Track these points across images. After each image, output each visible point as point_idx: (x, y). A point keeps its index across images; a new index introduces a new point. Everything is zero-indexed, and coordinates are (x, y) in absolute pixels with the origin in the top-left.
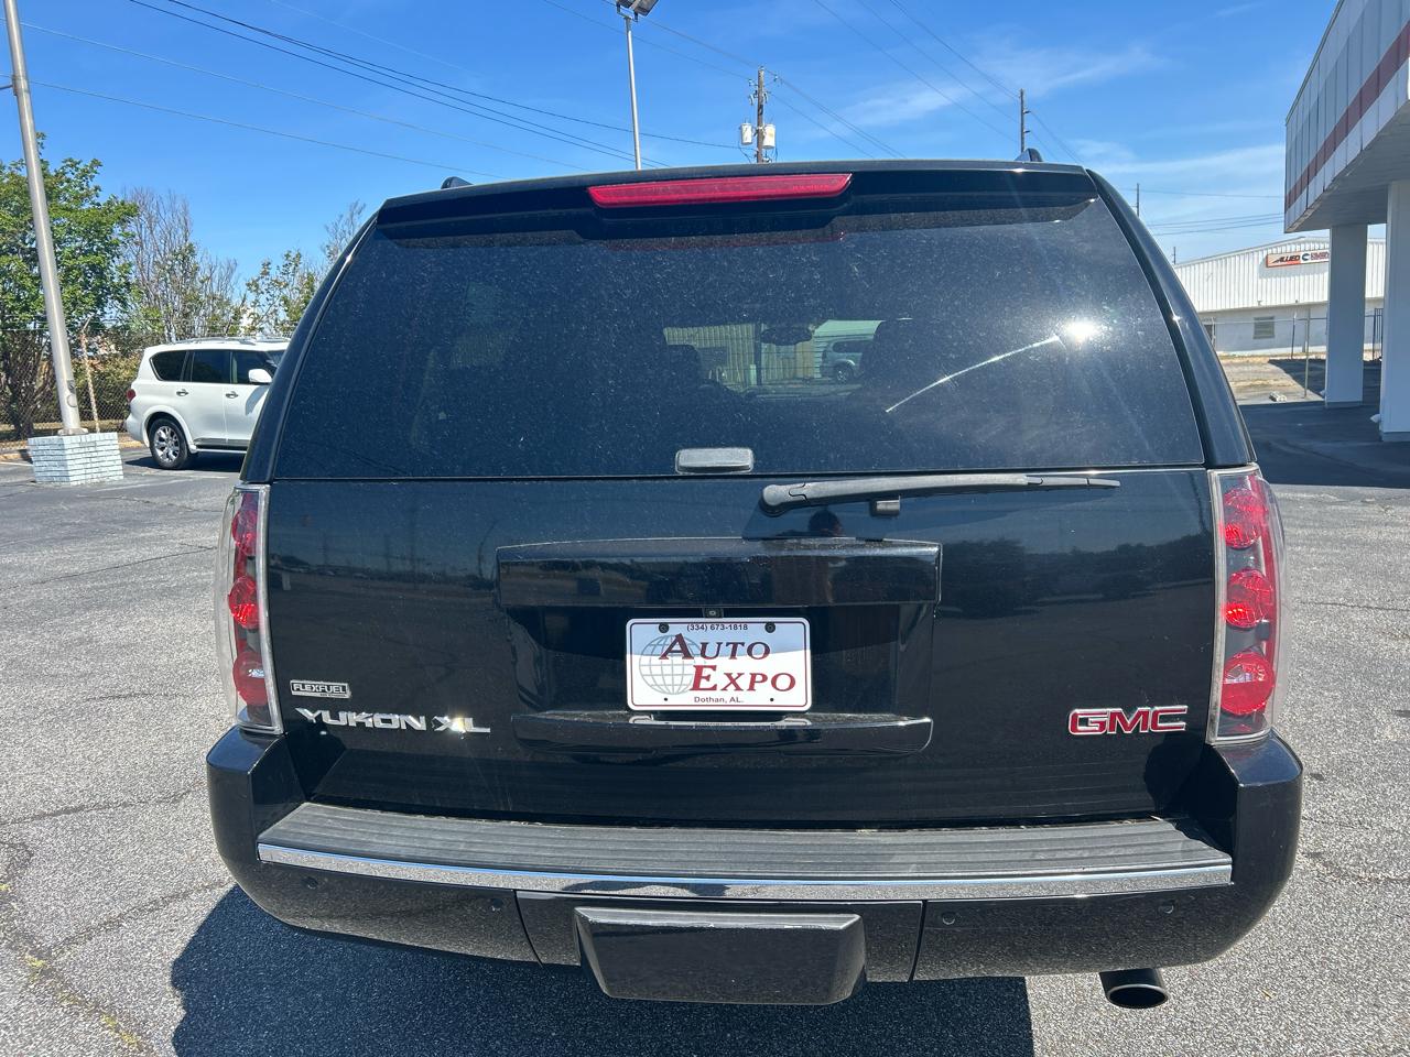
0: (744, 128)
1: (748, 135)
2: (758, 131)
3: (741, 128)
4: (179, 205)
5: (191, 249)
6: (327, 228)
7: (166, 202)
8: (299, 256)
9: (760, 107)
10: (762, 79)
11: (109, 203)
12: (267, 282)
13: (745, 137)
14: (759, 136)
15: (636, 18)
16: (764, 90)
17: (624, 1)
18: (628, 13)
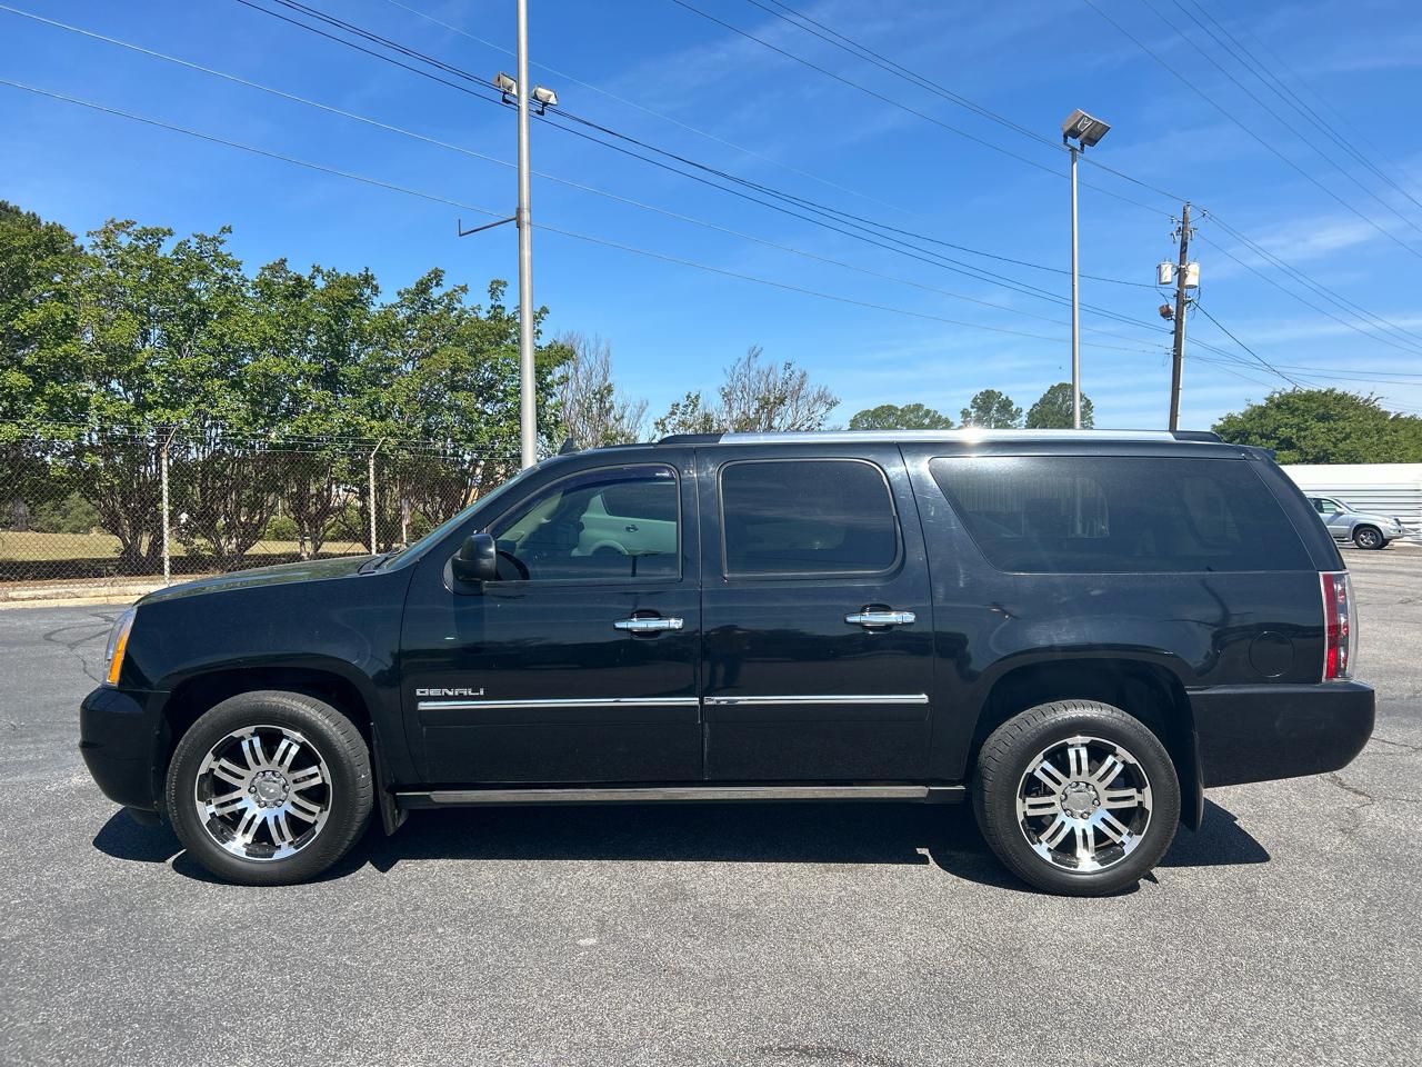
0: (1163, 267)
1: (1168, 273)
2: (1179, 270)
3: (1159, 267)
4: (603, 347)
5: (609, 390)
6: (725, 371)
7: (593, 345)
8: (697, 397)
9: (1184, 245)
10: (1188, 215)
11: (550, 346)
12: (673, 422)
13: (1164, 276)
14: (1181, 273)
15: (1082, 149)
16: (1190, 226)
17: (1073, 133)
18: (1076, 143)
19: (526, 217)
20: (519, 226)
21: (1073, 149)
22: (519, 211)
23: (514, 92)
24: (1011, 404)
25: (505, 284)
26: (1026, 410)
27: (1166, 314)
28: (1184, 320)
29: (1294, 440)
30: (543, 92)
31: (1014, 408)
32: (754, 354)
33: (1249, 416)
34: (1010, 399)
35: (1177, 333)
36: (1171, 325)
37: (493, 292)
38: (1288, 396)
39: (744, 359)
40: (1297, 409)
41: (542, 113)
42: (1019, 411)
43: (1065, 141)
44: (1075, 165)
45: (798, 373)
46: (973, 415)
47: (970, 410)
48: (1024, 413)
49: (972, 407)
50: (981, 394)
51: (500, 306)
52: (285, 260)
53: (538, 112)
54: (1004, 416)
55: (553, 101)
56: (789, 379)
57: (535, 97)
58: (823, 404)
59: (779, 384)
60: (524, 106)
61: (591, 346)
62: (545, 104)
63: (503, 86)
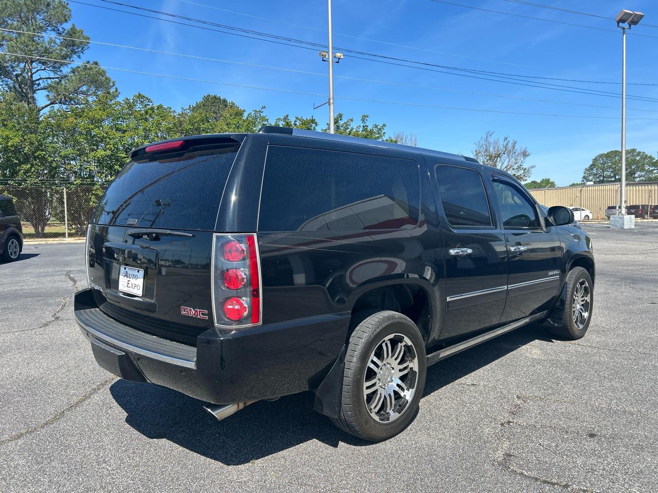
15: (630, 27)
17: (622, 21)
18: (626, 25)
19: (332, 101)
20: (329, 105)
21: (623, 28)
22: (329, 99)
23: (327, 57)
25: (368, 116)
30: (338, 55)
32: (489, 134)
37: (363, 120)
39: (485, 137)
41: (338, 62)
43: (618, 25)
44: (625, 35)
45: (511, 142)
51: (366, 126)
52: (287, 116)
53: (337, 62)
55: (342, 57)
56: (507, 145)
57: (335, 57)
58: (522, 156)
59: (501, 147)
60: (331, 61)
61: (409, 138)
62: (339, 59)
63: (322, 56)
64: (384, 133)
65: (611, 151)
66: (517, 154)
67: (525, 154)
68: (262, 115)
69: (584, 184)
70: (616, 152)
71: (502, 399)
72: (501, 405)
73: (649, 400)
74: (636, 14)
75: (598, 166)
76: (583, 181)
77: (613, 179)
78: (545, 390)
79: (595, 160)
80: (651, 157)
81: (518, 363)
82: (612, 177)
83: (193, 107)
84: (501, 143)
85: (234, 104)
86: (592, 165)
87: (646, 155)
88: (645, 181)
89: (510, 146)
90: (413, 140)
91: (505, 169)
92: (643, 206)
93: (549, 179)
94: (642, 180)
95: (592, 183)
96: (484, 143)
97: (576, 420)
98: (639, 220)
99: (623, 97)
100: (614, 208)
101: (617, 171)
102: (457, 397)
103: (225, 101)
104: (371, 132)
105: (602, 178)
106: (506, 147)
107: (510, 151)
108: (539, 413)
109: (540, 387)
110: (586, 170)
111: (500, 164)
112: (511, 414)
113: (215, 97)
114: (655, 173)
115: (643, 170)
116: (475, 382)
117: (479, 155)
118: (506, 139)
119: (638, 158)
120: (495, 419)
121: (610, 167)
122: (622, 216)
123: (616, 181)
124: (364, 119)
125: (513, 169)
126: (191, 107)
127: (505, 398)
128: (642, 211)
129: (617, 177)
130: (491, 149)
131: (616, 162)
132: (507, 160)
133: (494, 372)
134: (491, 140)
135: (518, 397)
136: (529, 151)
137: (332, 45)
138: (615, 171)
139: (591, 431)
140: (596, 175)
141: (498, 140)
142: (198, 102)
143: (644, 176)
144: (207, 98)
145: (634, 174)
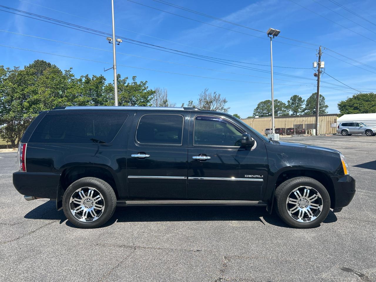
0: (314, 63)
1: (316, 65)
2: (318, 64)
3: (313, 63)
5: (166, 101)
6: (199, 95)
8: (192, 102)
9: (320, 57)
10: (321, 49)
13: (314, 65)
14: (319, 65)
15: (274, 37)
16: (321, 52)
17: (270, 34)
18: (272, 36)
20: (114, 69)
21: (271, 38)
22: (114, 66)
23: (112, 41)
24: (301, 99)
25: (136, 77)
26: (306, 100)
27: (315, 75)
28: (320, 77)
29: (358, 107)
30: (119, 40)
31: (302, 100)
32: (206, 90)
33: (347, 101)
34: (301, 97)
35: (318, 80)
36: (317, 78)
38: (359, 95)
39: (204, 92)
40: (360, 99)
41: (119, 44)
42: (304, 101)
43: (268, 36)
44: (271, 41)
46: (291, 102)
47: (290, 101)
48: (305, 101)
49: (291, 100)
50: (293, 96)
51: (136, 82)
52: (88, 75)
53: (118, 44)
54: (299, 102)
55: (121, 41)
56: (215, 96)
57: (117, 41)
58: (223, 102)
59: (212, 97)
60: (114, 43)
61: (163, 91)
62: (119, 42)
63: (109, 40)
64: (147, 87)
65: (266, 101)
66: (221, 101)
67: (225, 101)
68: (70, 73)
69: (254, 117)
70: (269, 101)
71: (216, 260)
72: (215, 266)
73: (298, 251)
74: (277, 31)
75: (260, 108)
76: (253, 115)
77: (268, 115)
78: (241, 250)
79: (259, 105)
80: (284, 104)
81: (225, 231)
82: (267, 114)
83: (28, 67)
84: (213, 95)
85: (55, 66)
86: (257, 107)
87: (282, 103)
88: (282, 116)
89: (217, 97)
90: (165, 92)
91: (215, 109)
92: (282, 129)
93: (237, 115)
94: (281, 115)
95: (258, 117)
96: (203, 95)
97: (260, 271)
98: (281, 136)
99: (271, 73)
100: (269, 129)
101: (269, 110)
102: (187, 262)
103: (49, 64)
104: (140, 86)
105: (262, 114)
106: (215, 97)
107: (217, 100)
108: (238, 269)
109: (238, 248)
110: (255, 110)
111: (212, 107)
112: (221, 272)
113: (42, 61)
114: (287, 112)
115: (281, 110)
116: (199, 249)
117: (201, 101)
118: (215, 93)
119: (279, 104)
120: (211, 278)
121: (266, 108)
122: (273, 134)
123: (269, 116)
124: (134, 78)
125: (219, 109)
126: (26, 67)
127: (217, 259)
128: (282, 131)
129: (269, 114)
130: (208, 98)
131: (268, 106)
132: (216, 104)
133: (210, 239)
134: (207, 93)
135: (225, 258)
136: (227, 100)
137: (115, 34)
138: (268, 110)
139: (269, 279)
140: (260, 112)
141: (211, 93)
142: (31, 64)
143: (282, 113)
144: (37, 62)
145: (277, 112)
